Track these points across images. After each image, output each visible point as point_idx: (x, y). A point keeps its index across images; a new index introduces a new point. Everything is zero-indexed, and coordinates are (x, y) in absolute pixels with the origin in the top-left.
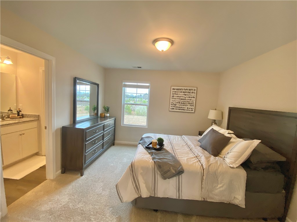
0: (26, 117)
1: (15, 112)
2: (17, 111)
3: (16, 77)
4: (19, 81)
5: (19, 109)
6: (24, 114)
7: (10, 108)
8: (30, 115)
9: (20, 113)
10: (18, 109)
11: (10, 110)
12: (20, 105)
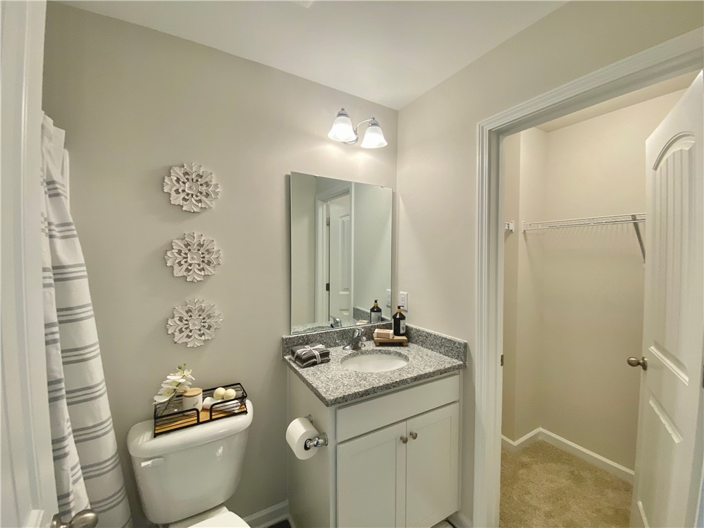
0: (416, 342)
1: (387, 316)
2: (394, 317)
3: (394, 194)
4: (401, 206)
5: (399, 307)
6: (412, 329)
7: (376, 301)
8: (431, 335)
9: (402, 322)
10: (396, 310)
11: (376, 309)
12: (401, 292)
